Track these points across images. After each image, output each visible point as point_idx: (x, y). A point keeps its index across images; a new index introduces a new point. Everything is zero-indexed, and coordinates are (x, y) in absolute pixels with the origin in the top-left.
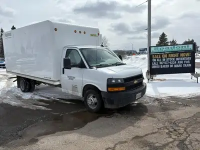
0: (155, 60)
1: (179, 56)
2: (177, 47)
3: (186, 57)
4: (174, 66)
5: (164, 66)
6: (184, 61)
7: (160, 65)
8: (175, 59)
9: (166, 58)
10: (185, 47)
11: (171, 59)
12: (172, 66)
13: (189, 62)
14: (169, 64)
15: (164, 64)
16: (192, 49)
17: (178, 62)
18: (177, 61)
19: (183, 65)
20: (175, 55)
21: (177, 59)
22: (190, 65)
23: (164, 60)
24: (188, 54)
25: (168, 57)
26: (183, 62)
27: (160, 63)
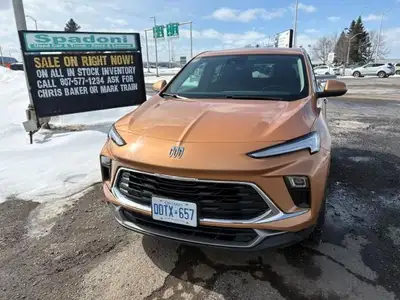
0: (44, 74)
1: (109, 64)
2: (99, 40)
3: (123, 65)
4: (99, 89)
5: (75, 92)
6: (120, 76)
7: (63, 88)
8: (100, 72)
9: (76, 68)
10: (119, 40)
11: (89, 71)
12: (94, 90)
13: (131, 78)
14: (87, 85)
15: (73, 85)
16: (134, 46)
17: (109, 81)
18: (106, 77)
19: (119, 88)
20: (100, 61)
21: (106, 71)
22: (135, 87)
23: (71, 72)
24: (127, 60)
25: (80, 66)
26: (120, 79)
27: (63, 82)
